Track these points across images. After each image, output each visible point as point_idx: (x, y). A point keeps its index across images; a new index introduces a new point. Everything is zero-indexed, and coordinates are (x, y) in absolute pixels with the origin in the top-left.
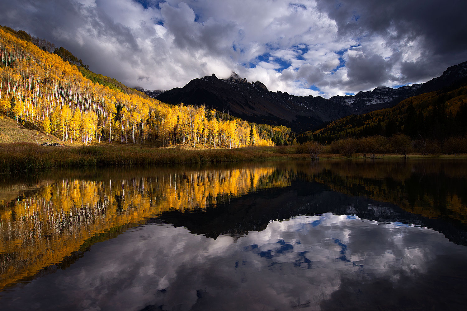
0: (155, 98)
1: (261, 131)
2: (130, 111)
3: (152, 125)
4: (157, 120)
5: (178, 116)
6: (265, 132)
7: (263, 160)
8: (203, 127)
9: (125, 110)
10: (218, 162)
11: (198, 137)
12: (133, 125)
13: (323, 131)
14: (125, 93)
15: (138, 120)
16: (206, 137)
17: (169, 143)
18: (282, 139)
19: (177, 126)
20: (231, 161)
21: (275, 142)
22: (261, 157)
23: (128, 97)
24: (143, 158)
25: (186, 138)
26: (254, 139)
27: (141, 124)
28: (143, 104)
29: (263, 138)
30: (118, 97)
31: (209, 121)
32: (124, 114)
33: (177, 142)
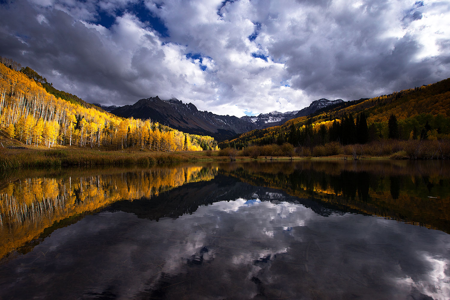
0: (110, 112)
1: (192, 139)
2: (89, 122)
3: (107, 133)
4: (111, 129)
5: (129, 127)
6: (195, 140)
7: (196, 161)
8: (149, 136)
9: (84, 120)
10: (163, 162)
11: (144, 143)
12: (91, 133)
13: (236, 140)
14: (84, 107)
15: (95, 129)
16: (151, 143)
17: (121, 147)
18: (208, 146)
19: (128, 135)
20: (172, 162)
21: (202, 148)
22: (194, 159)
23: (87, 111)
24: (103, 160)
25: (136, 144)
26: (187, 146)
27: (98, 132)
28: (100, 116)
29: (194, 145)
30: (78, 110)
31: (154, 131)
32: (84, 124)
33: (128, 146)
